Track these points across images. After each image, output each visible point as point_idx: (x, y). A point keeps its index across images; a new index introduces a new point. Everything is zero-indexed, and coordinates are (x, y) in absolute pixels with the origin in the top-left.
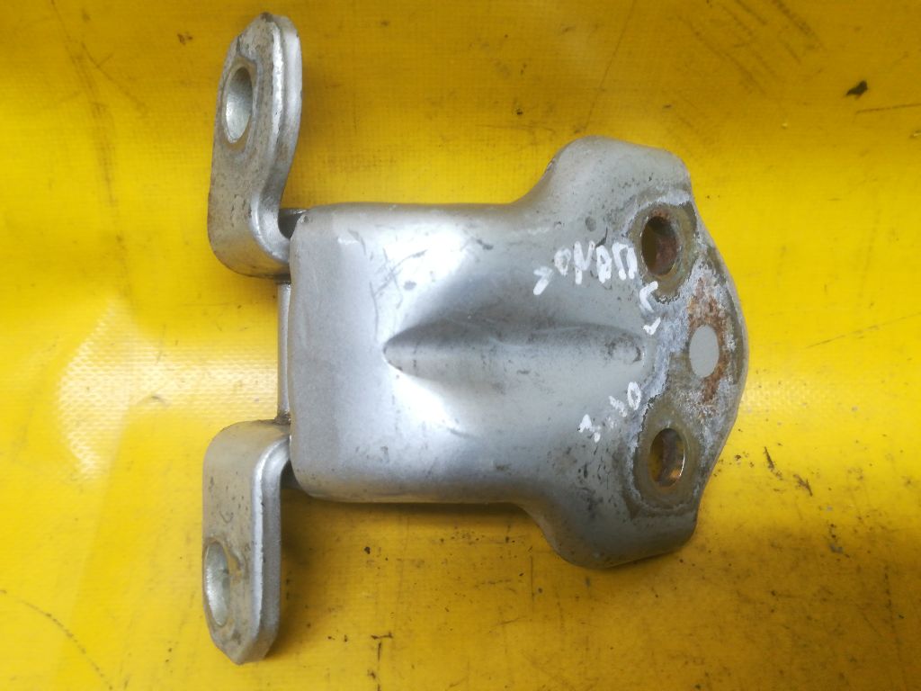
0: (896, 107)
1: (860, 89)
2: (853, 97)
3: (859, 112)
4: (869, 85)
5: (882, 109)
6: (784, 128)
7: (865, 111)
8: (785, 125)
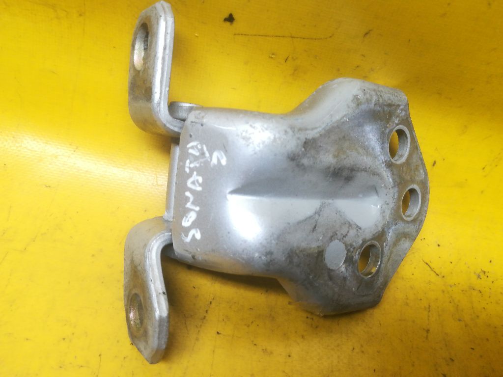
0: (255, 35)
1: (230, 19)
2: (228, 23)
3: (235, 34)
4: (235, 16)
5: (248, 35)
6: (197, 37)
7: (239, 34)
8: (196, 35)
